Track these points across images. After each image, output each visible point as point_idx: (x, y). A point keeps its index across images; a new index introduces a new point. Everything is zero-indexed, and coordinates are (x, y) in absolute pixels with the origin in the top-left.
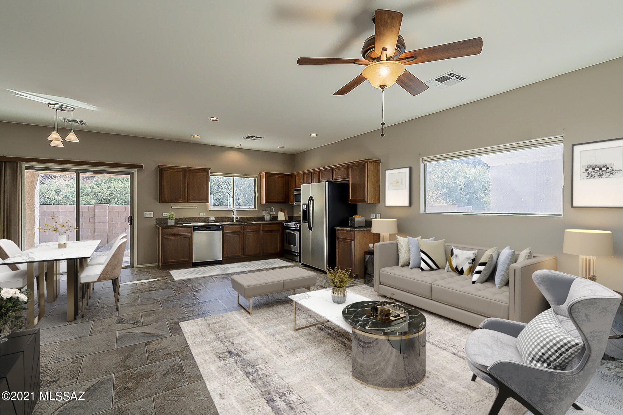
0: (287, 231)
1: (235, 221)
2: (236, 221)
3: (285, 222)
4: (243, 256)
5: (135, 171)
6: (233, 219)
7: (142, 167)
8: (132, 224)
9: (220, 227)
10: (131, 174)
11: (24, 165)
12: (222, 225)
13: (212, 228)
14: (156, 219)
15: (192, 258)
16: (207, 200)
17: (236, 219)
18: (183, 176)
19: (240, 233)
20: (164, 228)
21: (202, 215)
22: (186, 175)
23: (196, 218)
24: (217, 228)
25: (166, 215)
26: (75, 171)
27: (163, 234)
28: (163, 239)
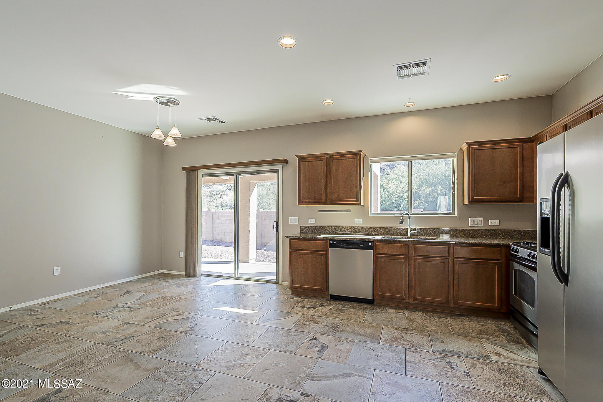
0: (515, 264)
1: (409, 235)
2: (411, 235)
3: (513, 244)
4: (411, 301)
5: (280, 167)
6: (404, 232)
7: (285, 162)
8: (277, 231)
9: (370, 244)
10: (277, 171)
11: (200, 172)
12: (372, 241)
13: (356, 244)
14: (301, 227)
15: (327, 288)
16: (357, 201)
17: (411, 231)
18: (324, 167)
19: (406, 256)
20: (292, 239)
21: (358, 222)
22: (328, 165)
23: (349, 227)
24: (363, 245)
25: (312, 222)
26: (233, 175)
27: (291, 248)
28: (291, 254)
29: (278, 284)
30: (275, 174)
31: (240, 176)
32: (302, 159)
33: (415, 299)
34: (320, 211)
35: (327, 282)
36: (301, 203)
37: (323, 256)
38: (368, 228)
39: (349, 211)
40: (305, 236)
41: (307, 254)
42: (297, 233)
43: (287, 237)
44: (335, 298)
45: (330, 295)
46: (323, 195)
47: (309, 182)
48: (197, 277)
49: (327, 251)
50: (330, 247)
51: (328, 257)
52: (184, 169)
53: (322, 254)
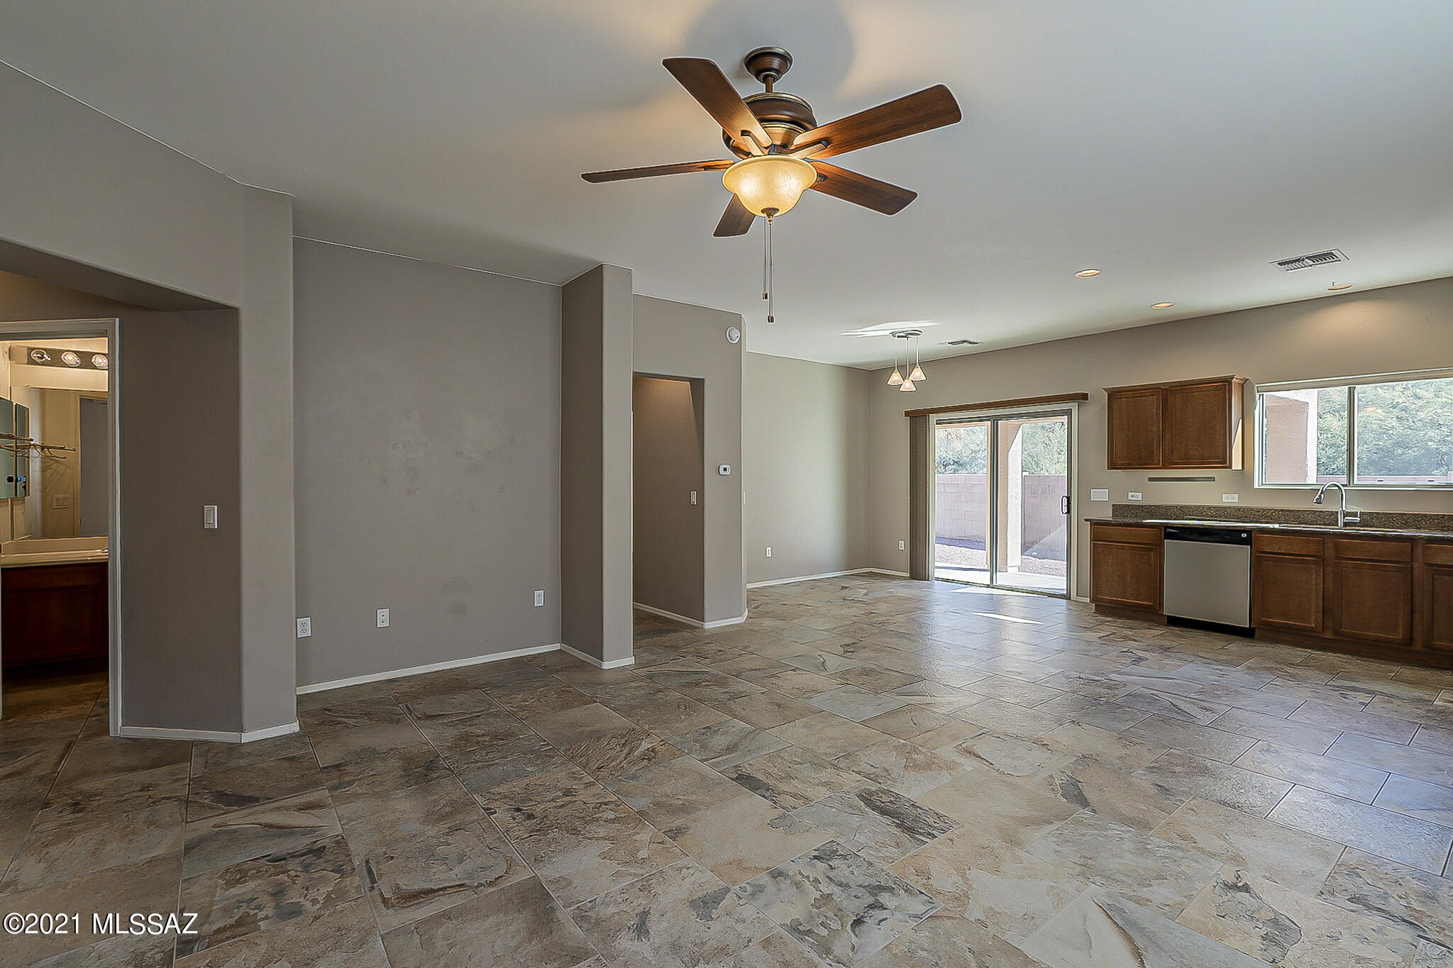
1: (1341, 523)
2: (1346, 524)
4: (1329, 635)
5: (1073, 406)
6: (1332, 518)
7: (1084, 397)
8: (1069, 512)
9: (1244, 535)
10: (1068, 413)
11: (933, 418)
12: (1249, 531)
13: (1216, 534)
14: (1113, 505)
15: (1161, 604)
16: (1223, 461)
17: (1347, 518)
18: (1158, 406)
19: (1321, 560)
20: (1096, 524)
21: (1230, 499)
22: (1165, 401)
23: (1210, 508)
24: (1230, 536)
25: (1136, 498)
26: (989, 420)
27: (1095, 537)
28: (1095, 548)
29: (1070, 599)
30: (1065, 419)
31: (999, 422)
32: (1114, 395)
33: (1336, 633)
34: (1151, 479)
35: (1161, 594)
36: (1113, 465)
37: (1152, 553)
38: (1252, 509)
39: (1213, 479)
40: (1120, 520)
41: (1123, 548)
42: (1107, 515)
43: (1086, 520)
44: (1174, 622)
45: (1168, 616)
46: (1155, 453)
47: (1129, 431)
48: (928, 580)
49: (1161, 545)
50: (1166, 538)
51: (1162, 555)
52: (907, 414)
53: (1150, 550)
